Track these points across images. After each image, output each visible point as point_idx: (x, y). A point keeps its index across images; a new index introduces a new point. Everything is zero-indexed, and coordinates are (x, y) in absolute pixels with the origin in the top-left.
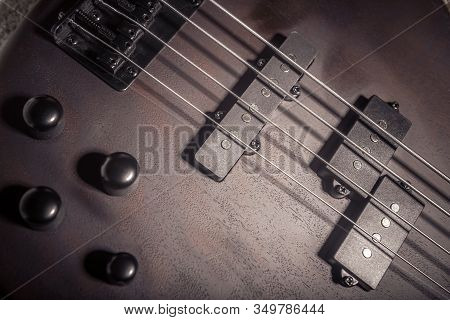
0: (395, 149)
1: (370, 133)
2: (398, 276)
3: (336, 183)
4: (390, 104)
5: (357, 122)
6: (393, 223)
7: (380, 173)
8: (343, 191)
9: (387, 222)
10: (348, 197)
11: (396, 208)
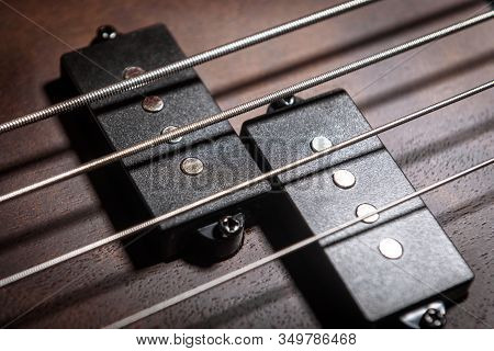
0: (196, 80)
1: (137, 107)
2: (461, 220)
3: (207, 231)
4: (98, 40)
5: (100, 118)
6: (350, 166)
7: (232, 132)
8: (232, 224)
9: (344, 176)
10: (247, 227)
11: (322, 143)
